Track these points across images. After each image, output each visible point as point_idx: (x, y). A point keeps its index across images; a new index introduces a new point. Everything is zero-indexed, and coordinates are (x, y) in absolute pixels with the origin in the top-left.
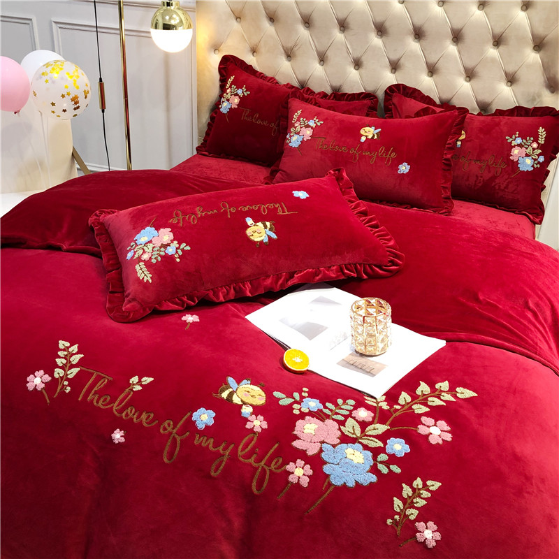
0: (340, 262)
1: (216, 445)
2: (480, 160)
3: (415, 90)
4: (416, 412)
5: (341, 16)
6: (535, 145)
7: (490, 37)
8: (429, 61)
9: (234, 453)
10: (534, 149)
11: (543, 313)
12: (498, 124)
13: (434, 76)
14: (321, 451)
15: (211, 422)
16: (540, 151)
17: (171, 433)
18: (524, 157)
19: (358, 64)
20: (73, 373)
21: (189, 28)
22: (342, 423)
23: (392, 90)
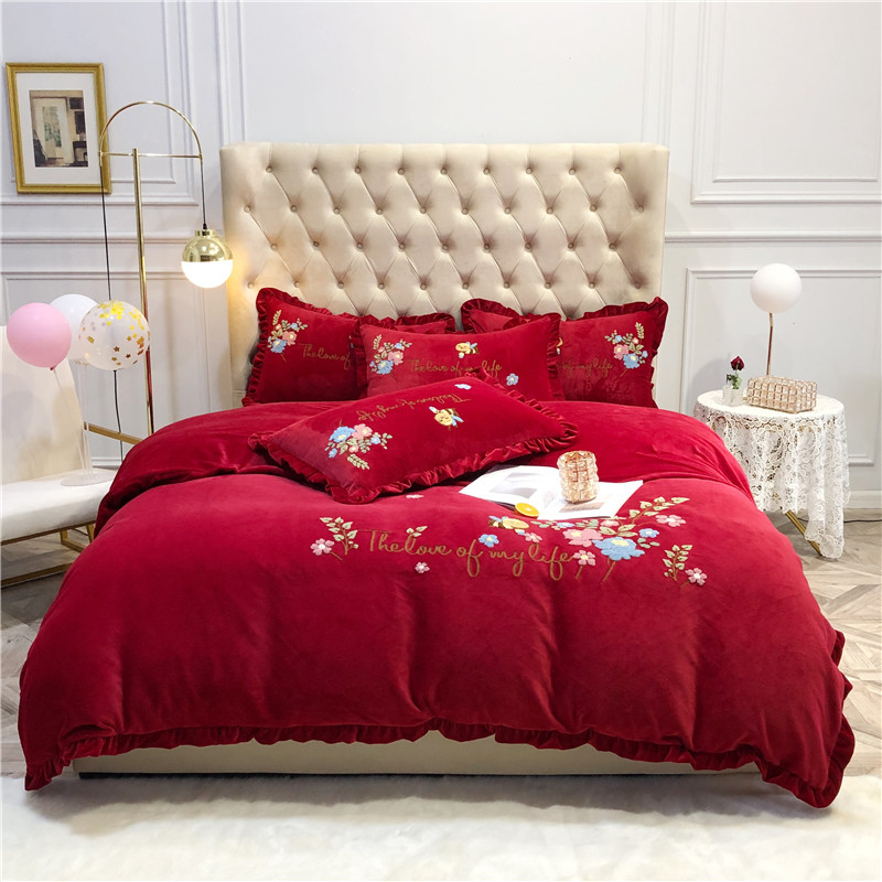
0: (521, 439)
1: (510, 554)
2: (584, 364)
3: (495, 303)
4: (650, 515)
5: (401, 232)
6: (636, 341)
7: (565, 240)
8: (504, 270)
9: (528, 560)
10: (636, 345)
11: (710, 456)
12: (593, 326)
13: (513, 287)
14: (593, 544)
15: (497, 542)
16: (642, 346)
17: (467, 555)
18: (627, 353)
19: (425, 283)
20: (353, 534)
21: (231, 257)
22: (598, 529)
23: (468, 307)
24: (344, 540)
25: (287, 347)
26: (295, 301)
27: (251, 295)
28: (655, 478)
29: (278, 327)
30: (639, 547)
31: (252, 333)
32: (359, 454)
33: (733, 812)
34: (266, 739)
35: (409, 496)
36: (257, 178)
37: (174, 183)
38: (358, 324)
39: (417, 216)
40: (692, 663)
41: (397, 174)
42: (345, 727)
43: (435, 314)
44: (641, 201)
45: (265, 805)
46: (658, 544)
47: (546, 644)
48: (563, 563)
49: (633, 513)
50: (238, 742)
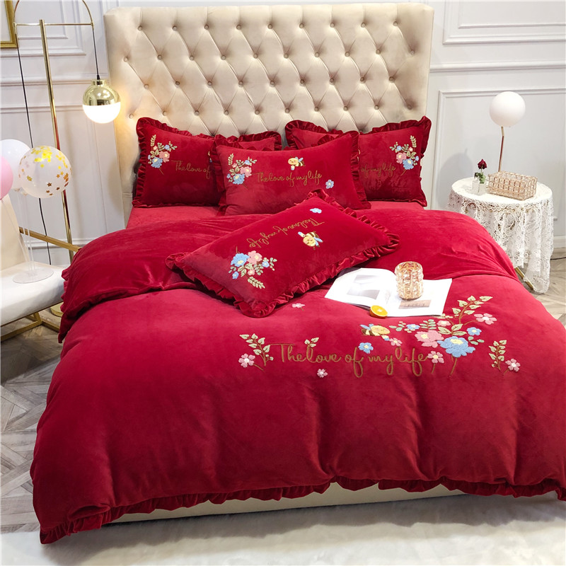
0: (362, 249)
1: (383, 359)
2: (376, 168)
3: (309, 123)
4: (469, 314)
5: (240, 73)
6: (411, 149)
7: (359, 75)
8: (315, 99)
9: (396, 362)
10: (411, 153)
11: (489, 251)
12: (380, 139)
13: (321, 110)
14: (439, 345)
15: (372, 349)
16: (415, 153)
17: (353, 361)
18: (405, 159)
19: (258, 110)
20: (267, 348)
21: (118, 100)
22: (437, 330)
23: (291, 126)
24: (262, 354)
25: (163, 163)
26: (164, 126)
27: (132, 124)
28: (460, 276)
29: (155, 148)
30: (470, 345)
31: (134, 151)
32: (255, 276)
33: (537, 519)
34: (218, 500)
35: (294, 306)
36: (131, 35)
37: (66, 38)
38: (214, 144)
39: (252, 61)
40: (514, 428)
41: (236, 30)
42: (274, 489)
43: (266, 132)
44: (414, 47)
45: (217, 541)
46: (483, 341)
47: (415, 423)
48: (421, 362)
49: (456, 311)
50: (197, 503)
